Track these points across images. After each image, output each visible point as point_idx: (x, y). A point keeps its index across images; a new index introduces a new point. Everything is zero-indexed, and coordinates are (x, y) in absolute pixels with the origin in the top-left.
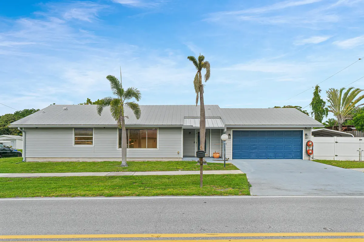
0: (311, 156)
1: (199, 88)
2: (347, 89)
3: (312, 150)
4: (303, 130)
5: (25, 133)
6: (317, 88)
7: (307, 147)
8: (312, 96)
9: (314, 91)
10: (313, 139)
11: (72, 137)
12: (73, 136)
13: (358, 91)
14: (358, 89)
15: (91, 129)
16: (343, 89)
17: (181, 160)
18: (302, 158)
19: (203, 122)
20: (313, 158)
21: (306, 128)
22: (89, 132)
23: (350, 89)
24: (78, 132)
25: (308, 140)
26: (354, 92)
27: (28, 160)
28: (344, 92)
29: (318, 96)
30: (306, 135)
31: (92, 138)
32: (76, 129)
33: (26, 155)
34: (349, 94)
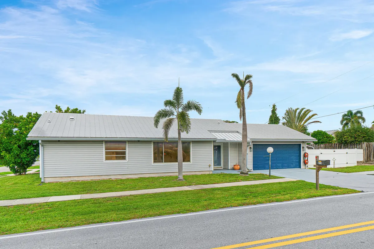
0: (307, 165)
1: (241, 103)
2: (300, 109)
3: (307, 160)
4: (301, 143)
5: (43, 147)
6: (274, 106)
7: (305, 158)
8: (270, 114)
9: (272, 109)
10: (307, 151)
11: (102, 150)
12: (104, 151)
13: (308, 111)
14: (308, 110)
15: (124, 142)
16: (298, 109)
17: (211, 173)
18: (300, 167)
19: (245, 136)
20: (307, 167)
21: (303, 142)
22: (122, 145)
23: (303, 109)
24: (109, 145)
25: (305, 152)
26: (305, 112)
27: (47, 180)
28: (298, 111)
29: (275, 113)
30: (303, 147)
31: (125, 152)
32: (106, 142)
33: (45, 174)
34: (302, 113)
